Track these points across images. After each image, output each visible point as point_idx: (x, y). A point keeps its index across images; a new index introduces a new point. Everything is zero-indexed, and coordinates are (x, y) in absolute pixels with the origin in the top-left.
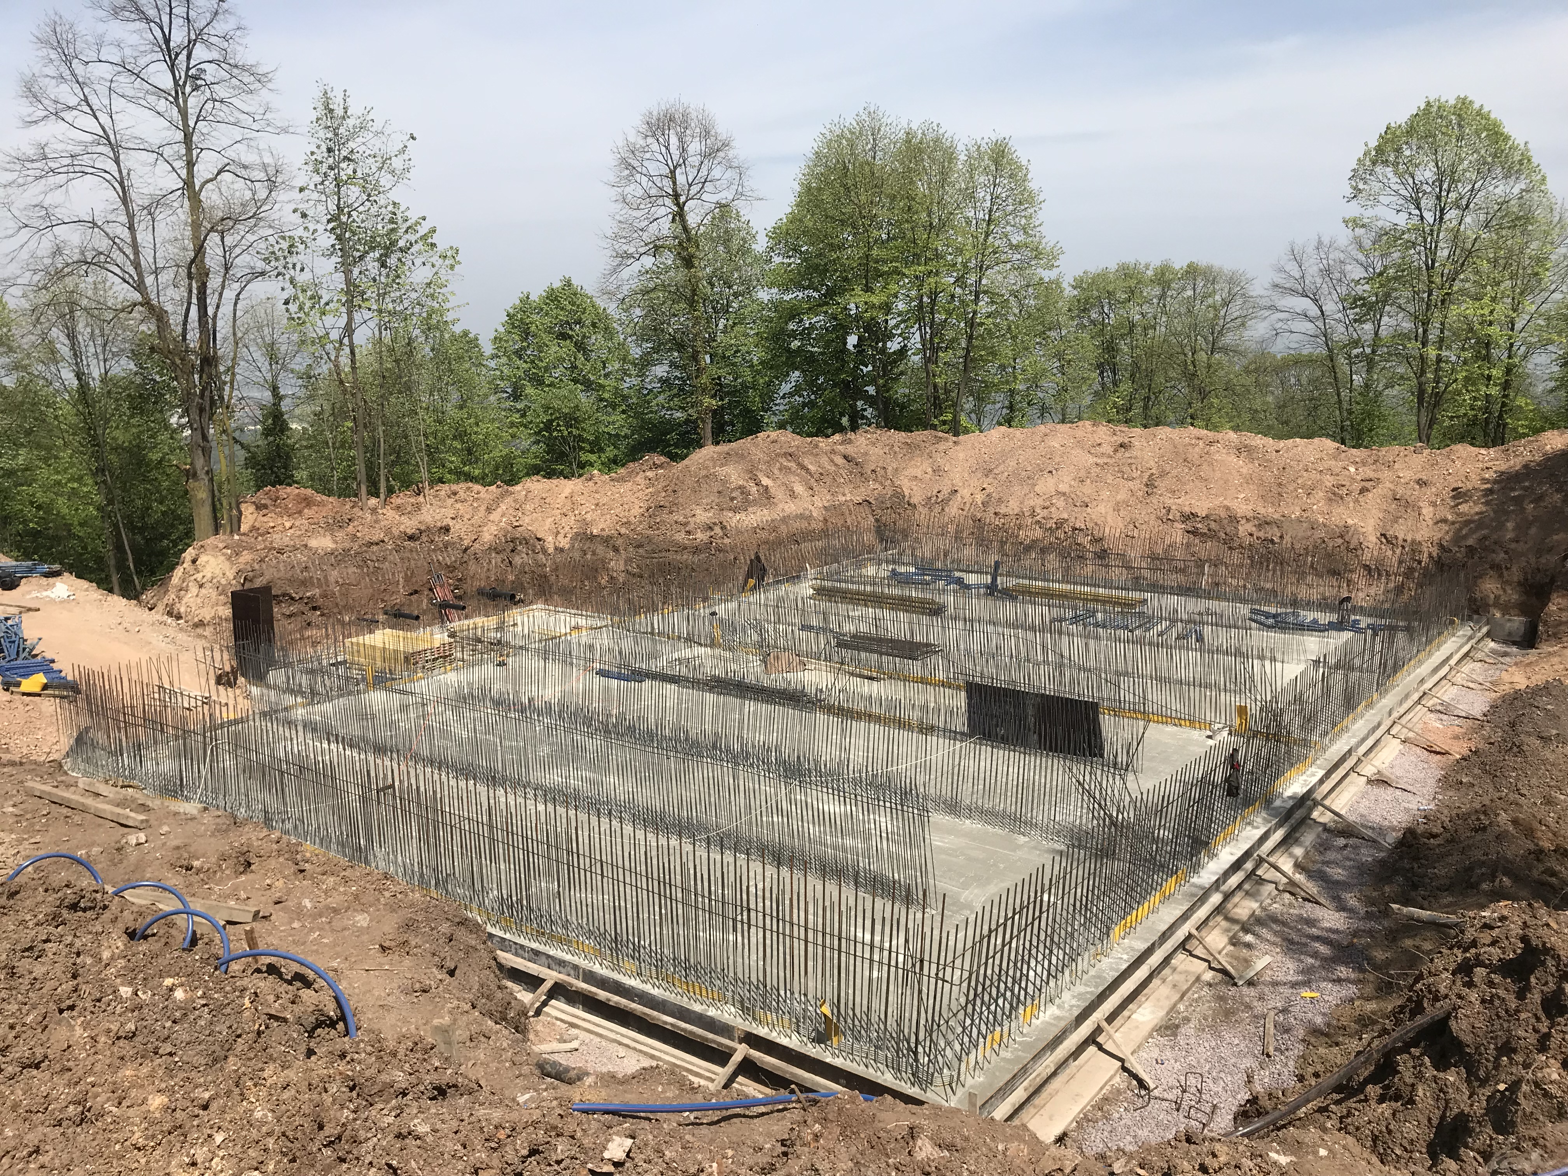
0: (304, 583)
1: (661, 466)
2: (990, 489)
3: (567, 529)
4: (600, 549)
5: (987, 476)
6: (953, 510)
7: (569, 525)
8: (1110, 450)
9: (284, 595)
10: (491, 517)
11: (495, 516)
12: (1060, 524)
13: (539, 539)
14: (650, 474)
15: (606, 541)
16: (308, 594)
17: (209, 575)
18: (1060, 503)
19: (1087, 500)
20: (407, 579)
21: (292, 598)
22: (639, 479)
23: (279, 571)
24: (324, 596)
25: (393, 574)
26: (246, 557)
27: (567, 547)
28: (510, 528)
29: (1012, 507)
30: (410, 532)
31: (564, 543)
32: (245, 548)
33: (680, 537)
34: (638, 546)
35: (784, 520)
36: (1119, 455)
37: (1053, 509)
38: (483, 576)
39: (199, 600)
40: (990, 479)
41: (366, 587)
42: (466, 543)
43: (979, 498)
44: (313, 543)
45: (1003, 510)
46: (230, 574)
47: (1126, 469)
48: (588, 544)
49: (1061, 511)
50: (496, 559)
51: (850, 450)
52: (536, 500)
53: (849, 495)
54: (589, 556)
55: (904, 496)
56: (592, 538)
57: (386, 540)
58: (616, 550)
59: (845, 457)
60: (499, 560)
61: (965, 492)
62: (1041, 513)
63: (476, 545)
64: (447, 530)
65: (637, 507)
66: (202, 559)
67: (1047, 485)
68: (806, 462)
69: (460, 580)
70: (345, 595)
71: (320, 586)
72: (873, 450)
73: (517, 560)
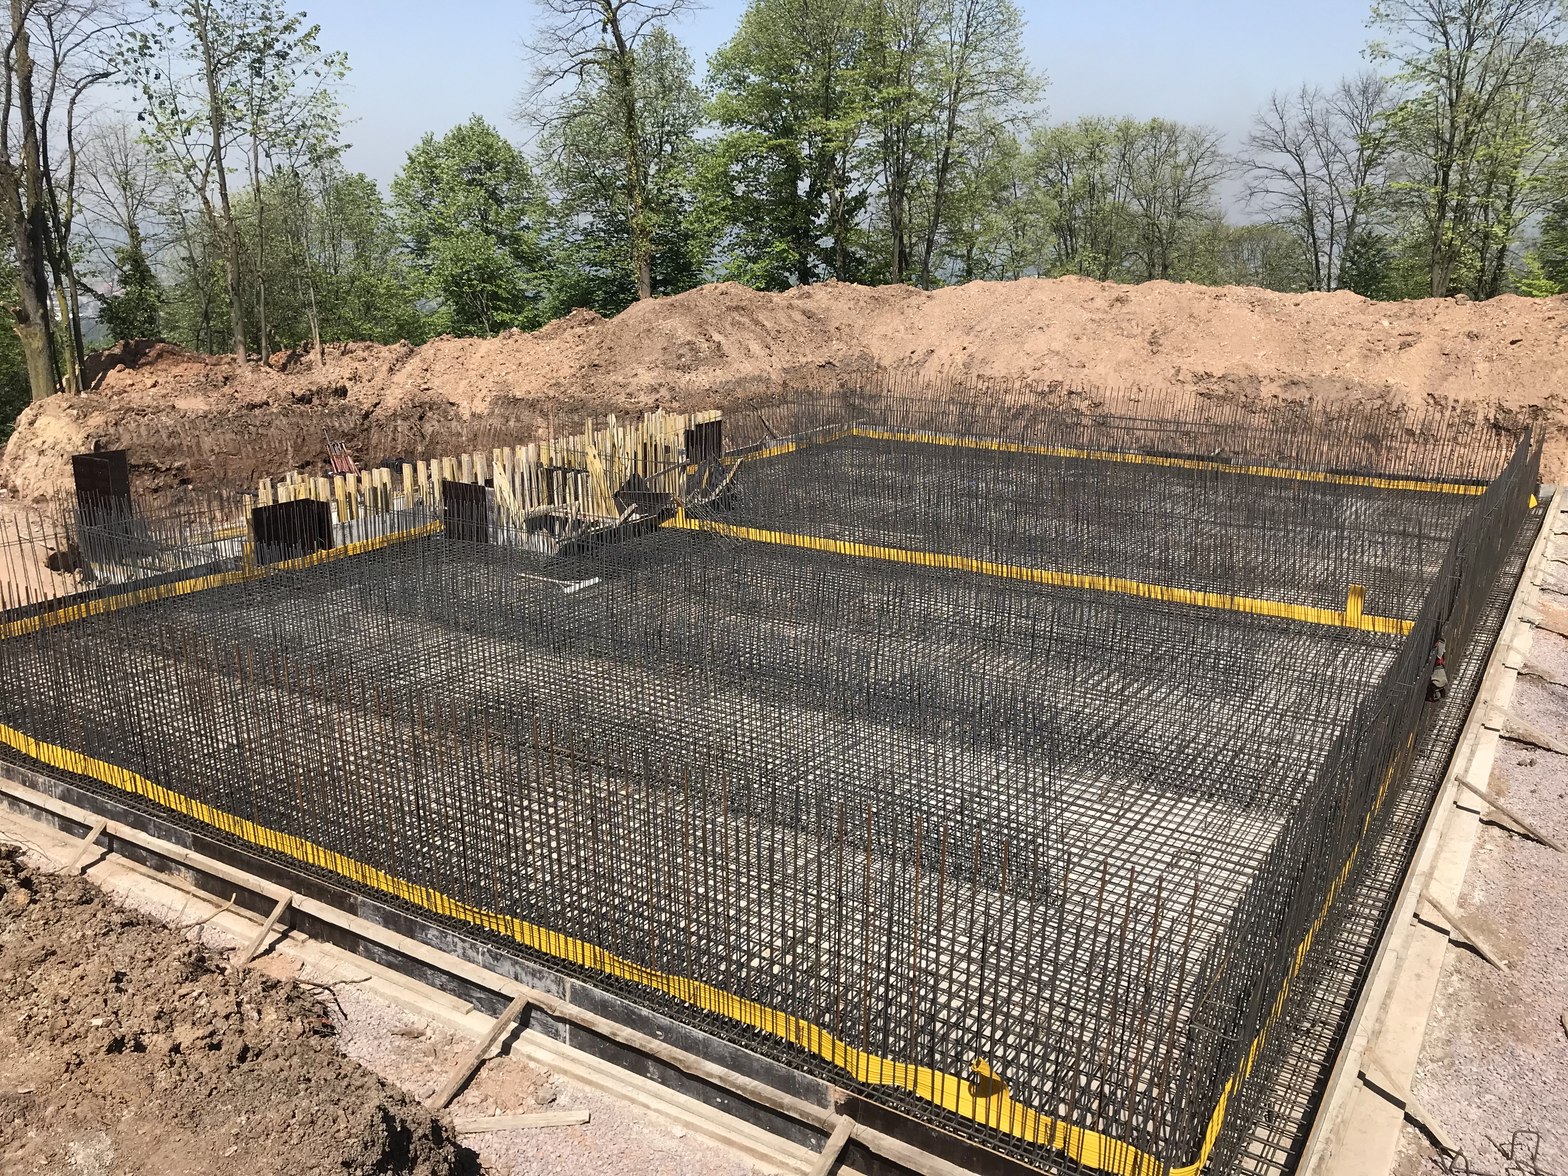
0: (170, 451)
1: (592, 321)
2: (972, 349)
3: (484, 392)
4: (526, 415)
5: (968, 334)
6: (929, 372)
7: (487, 388)
8: (1105, 305)
9: (146, 465)
10: (395, 378)
11: (399, 377)
12: (1053, 387)
13: (452, 404)
14: (578, 330)
15: (533, 405)
16: (176, 464)
17: (50, 441)
18: (1053, 363)
19: (1084, 360)
20: (297, 449)
21: (157, 469)
22: (568, 334)
23: (140, 436)
24: (197, 467)
25: (280, 442)
26: (96, 420)
27: (486, 412)
28: (417, 392)
29: (998, 369)
30: (298, 393)
31: (481, 407)
32: (95, 409)
33: (621, 400)
34: (572, 410)
35: (740, 382)
36: (1115, 310)
37: (1045, 370)
38: (388, 446)
39: (40, 470)
40: (971, 338)
41: (248, 457)
42: (365, 407)
43: (960, 358)
44: (182, 404)
45: (988, 372)
46: (78, 439)
47: (1124, 325)
48: (511, 409)
49: (1052, 372)
50: (402, 426)
51: (810, 305)
52: (447, 360)
53: (811, 356)
54: (512, 423)
55: (873, 358)
56: (516, 401)
57: (271, 402)
58: (545, 415)
59: (804, 313)
60: (406, 428)
61: (942, 353)
62: (1033, 375)
63: (378, 410)
64: (342, 392)
65: (567, 367)
66: (41, 422)
67: (1038, 343)
68: (761, 318)
69: (361, 450)
70: (224, 465)
71: (191, 455)
72: (834, 305)
73: (428, 429)
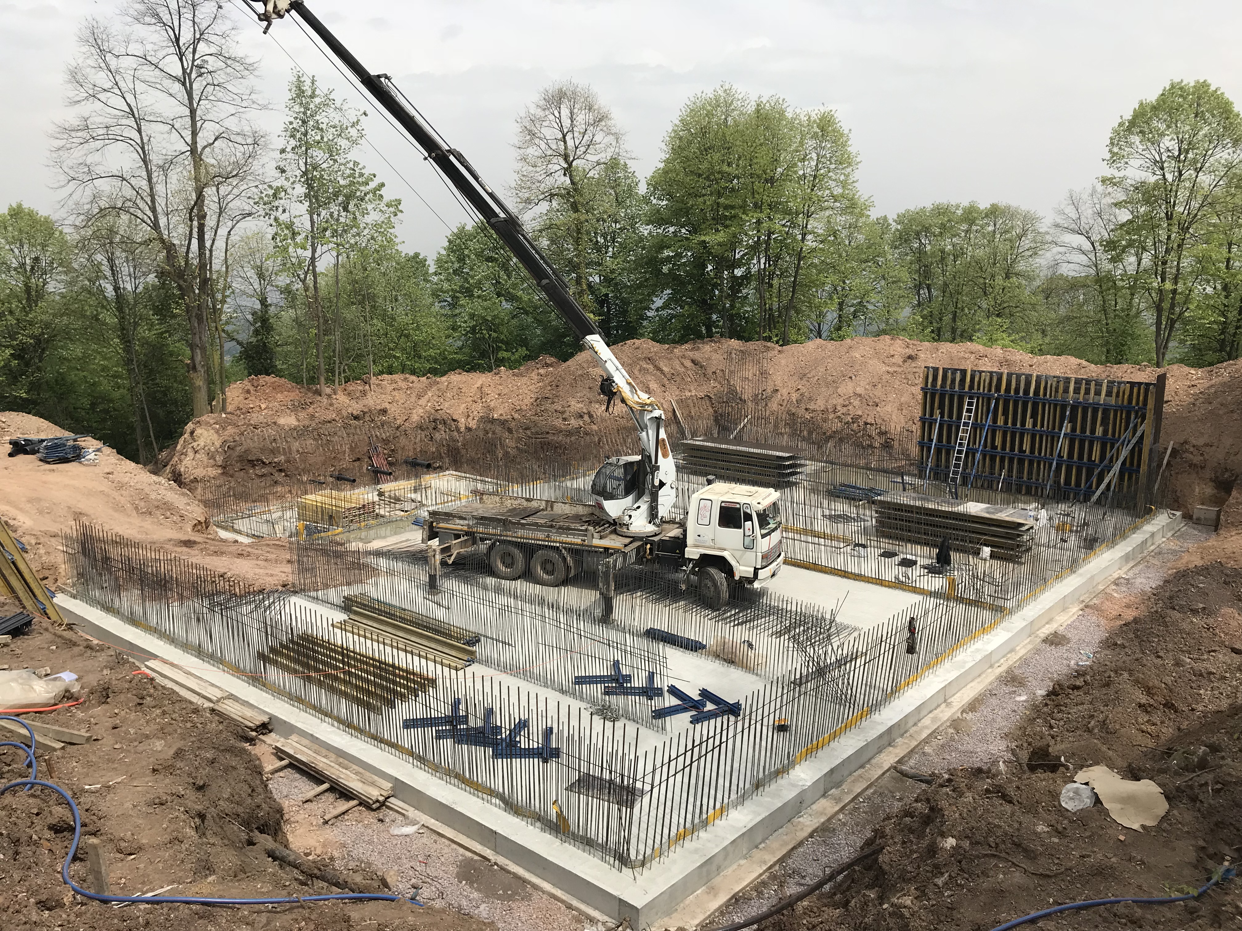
0: (273, 452)
1: (551, 365)
2: (803, 390)
3: (476, 413)
4: (498, 429)
5: (801, 379)
6: (774, 405)
7: (478, 410)
8: (900, 361)
9: (257, 460)
10: (420, 402)
11: (423, 401)
12: (855, 420)
13: (454, 420)
14: (542, 371)
15: (503, 423)
16: (276, 460)
17: (202, 444)
18: (856, 403)
19: (877, 400)
20: (352, 449)
21: (264, 463)
22: (534, 375)
23: (254, 442)
24: (288, 461)
25: (341, 445)
26: (230, 430)
27: (474, 427)
28: (433, 411)
29: (820, 404)
30: (355, 413)
31: (473, 424)
32: (230, 424)
33: (558, 423)
34: (526, 429)
36: (907, 364)
37: (850, 407)
38: (411, 447)
39: (194, 463)
40: (804, 382)
41: (320, 455)
42: (398, 422)
43: (795, 396)
44: (282, 421)
45: (812, 406)
46: (218, 444)
47: (910, 376)
48: (489, 426)
49: (857, 408)
50: (421, 435)
51: (697, 355)
52: (455, 390)
53: (694, 391)
54: (490, 435)
55: (737, 393)
56: (493, 421)
57: (337, 419)
58: (510, 431)
59: (693, 361)
60: (423, 436)
61: (784, 392)
62: (841, 410)
63: (407, 424)
64: (384, 411)
65: (529, 397)
66: (198, 431)
67: (847, 388)
68: (662, 365)
69: (393, 450)
70: (304, 461)
71: (285, 454)
72: (714, 356)
73: (437, 436)
